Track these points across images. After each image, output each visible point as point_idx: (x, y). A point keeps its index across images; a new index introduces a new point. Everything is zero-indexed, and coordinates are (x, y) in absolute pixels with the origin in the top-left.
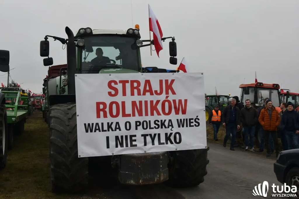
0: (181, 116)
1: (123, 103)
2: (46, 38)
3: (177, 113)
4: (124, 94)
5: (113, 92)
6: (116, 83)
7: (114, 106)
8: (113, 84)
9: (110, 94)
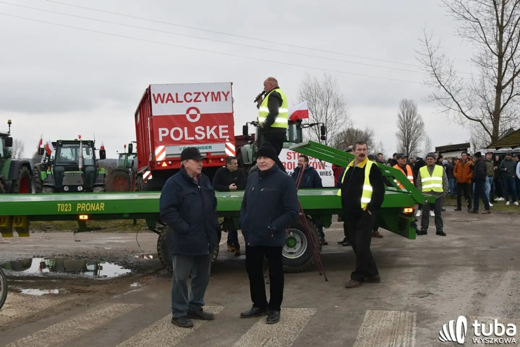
0: (322, 170)
1: (294, 163)
2: (247, 124)
3: (320, 168)
4: (295, 159)
5: (289, 158)
6: (291, 153)
7: (290, 164)
8: (289, 154)
9: (288, 158)
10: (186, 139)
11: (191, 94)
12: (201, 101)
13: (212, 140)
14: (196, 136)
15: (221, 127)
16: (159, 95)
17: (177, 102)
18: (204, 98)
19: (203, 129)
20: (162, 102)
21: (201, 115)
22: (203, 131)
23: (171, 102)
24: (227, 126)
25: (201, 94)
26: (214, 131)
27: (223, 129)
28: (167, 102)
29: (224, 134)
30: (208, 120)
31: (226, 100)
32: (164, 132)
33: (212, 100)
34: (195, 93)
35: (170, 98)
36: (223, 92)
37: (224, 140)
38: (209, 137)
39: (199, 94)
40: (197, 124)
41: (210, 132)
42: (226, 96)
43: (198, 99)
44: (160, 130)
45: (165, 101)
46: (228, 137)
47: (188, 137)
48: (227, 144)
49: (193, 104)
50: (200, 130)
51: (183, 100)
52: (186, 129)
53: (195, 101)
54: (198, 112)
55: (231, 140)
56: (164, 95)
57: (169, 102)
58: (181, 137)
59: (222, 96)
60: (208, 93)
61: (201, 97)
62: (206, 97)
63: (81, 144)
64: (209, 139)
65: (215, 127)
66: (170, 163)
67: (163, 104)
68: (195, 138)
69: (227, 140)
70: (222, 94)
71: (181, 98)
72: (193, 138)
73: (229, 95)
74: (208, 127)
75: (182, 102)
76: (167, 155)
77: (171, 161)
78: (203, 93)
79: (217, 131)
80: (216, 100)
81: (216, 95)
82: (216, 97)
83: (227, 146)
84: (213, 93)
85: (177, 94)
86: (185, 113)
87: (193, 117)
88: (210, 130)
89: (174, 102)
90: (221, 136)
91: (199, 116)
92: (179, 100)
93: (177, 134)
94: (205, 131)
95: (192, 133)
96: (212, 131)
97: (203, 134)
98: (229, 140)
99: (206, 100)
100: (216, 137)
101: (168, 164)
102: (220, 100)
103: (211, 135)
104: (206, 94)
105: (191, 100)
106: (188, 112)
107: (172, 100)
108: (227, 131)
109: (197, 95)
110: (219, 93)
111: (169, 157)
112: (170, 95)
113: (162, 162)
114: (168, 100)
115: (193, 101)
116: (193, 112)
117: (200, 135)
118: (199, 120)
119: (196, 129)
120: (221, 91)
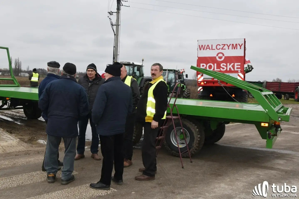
10: (215, 70)
11: (220, 45)
12: (225, 49)
13: (230, 71)
14: (221, 69)
15: (236, 64)
16: (202, 46)
17: (212, 49)
18: (227, 47)
19: (225, 65)
20: (204, 49)
21: (225, 57)
22: (225, 66)
23: (209, 49)
24: (240, 64)
25: (226, 45)
26: (232, 66)
27: (237, 65)
28: (206, 49)
29: (237, 68)
30: (229, 60)
31: (240, 48)
32: (203, 66)
33: (232, 49)
34: (222, 45)
35: (208, 47)
36: (239, 44)
37: (237, 72)
38: (228, 70)
39: (225, 45)
40: (222, 62)
41: (230, 66)
42: (240, 46)
43: (223, 48)
44: (201, 65)
45: (205, 49)
46: (240, 70)
47: (217, 69)
48: (239, 74)
49: (221, 51)
50: (223, 65)
51: (215, 48)
52: (215, 64)
53: (222, 49)
54: (223, 55)
55: (241, 72)
56: (205, 45)
57: (207, 49)
58: (213, 68)
59: (238, 47)
60: (230, 44)
61: (226, 47)
62: (229, 47)
63: (167, 71)
64: (228, 71)
65: (232, 64)
66: (205, 83)
67: (204, 51)
68: (220, 69)
69: (239, 72)
70: (238, 46)
71: (214, 47)
72: (219, 70)
73: (242, 45)
74: (228, 64)
75: (215, 49)
76: (204, 78)
77: (206, 82)
78: (227, 45)
79: (233, 66)
80: (234, 49)
81: (235, 46)
82: (234, 47)
83: (239, 75)
84: (233, 45)
85: (212, 45)
86: (216, 56)
87: (220, 58)
88: (230, 65)
89: (210, 49)
90: (236, 69)
91: (223, 58)
92: (213, 49)
93: (210, 67)
94: (226, 66)
95: (219, 67)
96: (231, 66)
97: (225, 68)
98: (240, 72)
99: (229, 49)
100: (232, 69)
101: (204, 83)
102: (237, 49)
103: (230, 68)
104: (229, 45)
105: (220, 49)
106: (217, 55)
107: (209, 48)
108: (239, 67)
109: (223, 46)
110: (236, 45)
111: (205, 79)
112: (208, 45)
113: (201, 82)
114: (207, 48)
115: (221, 49)
116: (220, 55)
117: (223, 68)
118: (224, 60)
119: (221, 65)
120: (238, 44)
